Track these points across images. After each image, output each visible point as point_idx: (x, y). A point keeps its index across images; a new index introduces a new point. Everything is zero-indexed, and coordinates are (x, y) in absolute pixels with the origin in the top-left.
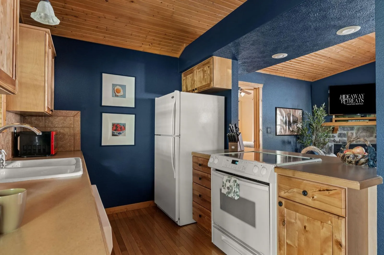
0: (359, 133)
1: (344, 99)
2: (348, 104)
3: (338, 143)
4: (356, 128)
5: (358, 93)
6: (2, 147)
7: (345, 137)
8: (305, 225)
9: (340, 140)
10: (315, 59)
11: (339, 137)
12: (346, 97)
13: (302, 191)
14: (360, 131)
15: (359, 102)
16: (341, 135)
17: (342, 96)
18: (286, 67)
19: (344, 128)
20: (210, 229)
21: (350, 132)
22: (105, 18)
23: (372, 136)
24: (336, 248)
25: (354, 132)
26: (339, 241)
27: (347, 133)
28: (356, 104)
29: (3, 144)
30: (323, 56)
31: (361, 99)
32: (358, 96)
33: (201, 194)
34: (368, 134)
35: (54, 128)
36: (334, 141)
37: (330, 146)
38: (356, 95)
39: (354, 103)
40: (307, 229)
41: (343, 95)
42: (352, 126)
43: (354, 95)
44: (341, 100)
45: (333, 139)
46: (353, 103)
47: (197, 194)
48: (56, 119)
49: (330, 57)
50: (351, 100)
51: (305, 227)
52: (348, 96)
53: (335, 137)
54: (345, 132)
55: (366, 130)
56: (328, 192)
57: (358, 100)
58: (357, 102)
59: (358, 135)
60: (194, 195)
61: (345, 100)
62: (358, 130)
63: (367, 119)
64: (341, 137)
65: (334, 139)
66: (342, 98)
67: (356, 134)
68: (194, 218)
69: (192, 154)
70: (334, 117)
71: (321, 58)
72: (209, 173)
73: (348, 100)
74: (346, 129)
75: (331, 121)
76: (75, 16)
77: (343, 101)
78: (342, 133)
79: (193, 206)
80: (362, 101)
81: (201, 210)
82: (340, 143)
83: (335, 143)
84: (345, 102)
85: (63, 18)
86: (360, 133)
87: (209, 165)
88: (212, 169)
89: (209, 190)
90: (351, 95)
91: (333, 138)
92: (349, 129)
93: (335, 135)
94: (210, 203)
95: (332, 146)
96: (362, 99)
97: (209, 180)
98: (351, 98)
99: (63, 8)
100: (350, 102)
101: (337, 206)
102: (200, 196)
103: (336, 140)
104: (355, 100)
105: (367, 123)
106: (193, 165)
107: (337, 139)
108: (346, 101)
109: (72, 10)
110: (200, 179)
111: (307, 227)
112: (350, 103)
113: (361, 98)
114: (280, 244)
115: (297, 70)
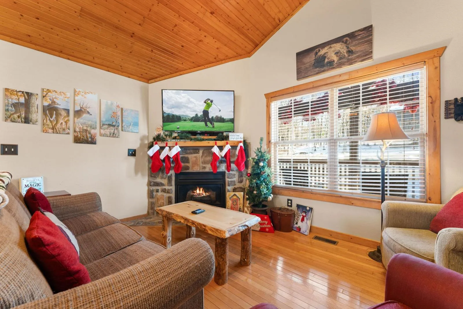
4: (201, 150)
14: (205, 155)
21: (194, 155)
27: (191, 157)
37: (169, 174)
42: (197, 148)
54: (189, 156)
62: (203, 152)
67: (202, 158)
86: (205, 157)
92: (193, 151)
95: (172, 175)
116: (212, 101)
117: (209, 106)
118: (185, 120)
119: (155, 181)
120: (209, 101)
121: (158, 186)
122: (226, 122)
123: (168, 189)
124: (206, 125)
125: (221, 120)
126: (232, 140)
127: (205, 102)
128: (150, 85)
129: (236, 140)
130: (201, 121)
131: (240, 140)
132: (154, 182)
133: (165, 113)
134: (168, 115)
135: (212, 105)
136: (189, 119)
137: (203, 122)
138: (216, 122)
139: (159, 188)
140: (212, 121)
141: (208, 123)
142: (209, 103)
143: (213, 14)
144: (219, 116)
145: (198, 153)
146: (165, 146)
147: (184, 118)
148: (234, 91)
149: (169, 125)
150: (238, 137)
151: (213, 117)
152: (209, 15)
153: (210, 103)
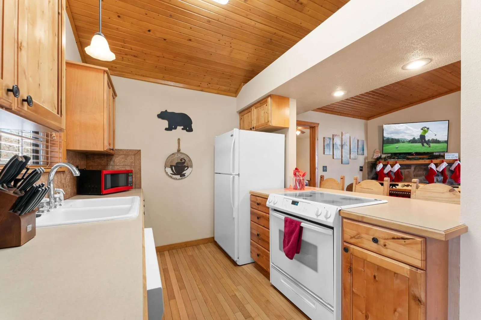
6: (62, 185)
8: (375, 275)
10: (372, 98)
13: (372, 237)
18: (342, 106)
20: (268, 269)
22: (164, 57)
24: (413, 303)
26: (417, 296)
29: (64, 182)
30: (380, 94)
33: (259, 233)
35: (116, 166)
40: (377, 279)
47: (256, 233)
48: (117, 157)
49: (387, 95)
51: (375, 277)
56: (403, 241)
60: (252, 234)
68: (252, 257)
69: (250, 193)
71: (378, 96)
72: (268, 212)
76: (134, 56)
79: (251, 244)
81: (258, 248)
85: (123, 59)
87: (268, 204)
88: (270, 209)
89: (267, 230)
94: (268, 243)
97: (268, 220)
99: (123, 48)
101: (416, 258)
102: (258, 235)
106: (251, 204)
109: (132, 50)
110: (258, 218)
111: (377, 277)
114: (345, 292)
115: (353, 108)
116: (428, 129)
117: (425, 132)
118: (404, 142)
120: (426, 129)
122: (441, 143)
124: (423, 145)
125: (437, 142)
126: (448, 158)
127: (422, 129)
128: (368, 121)
129: (452, 159)
130: (418, 143)
131: (455, 158)
133: (385, 137)
134: (388, 139)
135: (429, 131)
136: (407, 141)
137: (420, 143)
138: (432, 143)
140: (428, 142)
141: (425, 144)
142: (425, 130)
144: (435, 139)
145: (410, 169)
146: (387, 164)
147: (403, 141)
148: (449, 121)
149: (388, 146)
150: (453, 156)
151: (429, 140)
153: (427, 130)
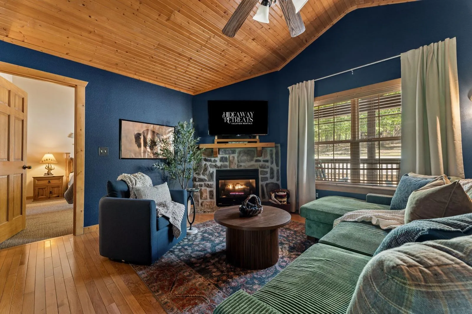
0: (240, 157)
1: (228, 117)
2: (234, 124)
3: (220, 169)
4: (237, 150)
5: (246, 110)
7: (227, 161)
9: (221, 165)
11: (221, 161)
12: (231, 115)
14: (242, 155)
15: (247, 122)
16: (222, 159)
17: (225, 113)
19: (225, 150)
21: (232, 155)
23: (252, 160)
25: (236, 155)
27: (229, 157)
28: (243, 123)
31: (249, 118)
32: (246, 114)
34: (249, 158)
36: (216, 166)
37: (211, 172)
38: (243, 113)
39: (241, 122)
41: (227, 112)
42: (234, 149)
43: (241, 113)
44: (224, 118)
45: (214, 164)
46: (239, 123)
50: (237, 119)
52: (233, 114)
53: (216, 161)
54: (227, 156)
55: (247, 153)
57: (246, 119)
58: (245, 121)
59: (239, 159)
61: (229, 119)
62: (240, 153)
63: (246, 141)
64: (223, 162)
65: (216, 164)
66: (225, 116)
67: (238, 157)
70: (216, 138)
73: (234, 118)
74: (227, 152)
75: (213, 143)
77: (226, 119)
78: (224, 157)
80: (251, 121)
82: (221, 168)
83: (217, 169)
84: (229, 121)
86: (242, 156)
90: (237, 113)
91: (215, 162)
92: (230, 152)
93: (216, 159)
95: (213, 172)
96: (251, 118)
98: (237, 117)
100: (236, 121)
103: (217, 165)
104: (242, 119)
105: (245, 144)
107: (219, 164)
108: (231, 120)
112: (236, 123)
113: (249, 116)
119: (199, 177)
121: (202, 181)
123: (210, 184)
132: (199, 179)
139: (203, 183)
143: (255, 41)
152: (250, 40)
